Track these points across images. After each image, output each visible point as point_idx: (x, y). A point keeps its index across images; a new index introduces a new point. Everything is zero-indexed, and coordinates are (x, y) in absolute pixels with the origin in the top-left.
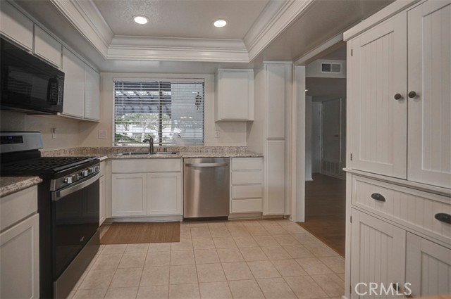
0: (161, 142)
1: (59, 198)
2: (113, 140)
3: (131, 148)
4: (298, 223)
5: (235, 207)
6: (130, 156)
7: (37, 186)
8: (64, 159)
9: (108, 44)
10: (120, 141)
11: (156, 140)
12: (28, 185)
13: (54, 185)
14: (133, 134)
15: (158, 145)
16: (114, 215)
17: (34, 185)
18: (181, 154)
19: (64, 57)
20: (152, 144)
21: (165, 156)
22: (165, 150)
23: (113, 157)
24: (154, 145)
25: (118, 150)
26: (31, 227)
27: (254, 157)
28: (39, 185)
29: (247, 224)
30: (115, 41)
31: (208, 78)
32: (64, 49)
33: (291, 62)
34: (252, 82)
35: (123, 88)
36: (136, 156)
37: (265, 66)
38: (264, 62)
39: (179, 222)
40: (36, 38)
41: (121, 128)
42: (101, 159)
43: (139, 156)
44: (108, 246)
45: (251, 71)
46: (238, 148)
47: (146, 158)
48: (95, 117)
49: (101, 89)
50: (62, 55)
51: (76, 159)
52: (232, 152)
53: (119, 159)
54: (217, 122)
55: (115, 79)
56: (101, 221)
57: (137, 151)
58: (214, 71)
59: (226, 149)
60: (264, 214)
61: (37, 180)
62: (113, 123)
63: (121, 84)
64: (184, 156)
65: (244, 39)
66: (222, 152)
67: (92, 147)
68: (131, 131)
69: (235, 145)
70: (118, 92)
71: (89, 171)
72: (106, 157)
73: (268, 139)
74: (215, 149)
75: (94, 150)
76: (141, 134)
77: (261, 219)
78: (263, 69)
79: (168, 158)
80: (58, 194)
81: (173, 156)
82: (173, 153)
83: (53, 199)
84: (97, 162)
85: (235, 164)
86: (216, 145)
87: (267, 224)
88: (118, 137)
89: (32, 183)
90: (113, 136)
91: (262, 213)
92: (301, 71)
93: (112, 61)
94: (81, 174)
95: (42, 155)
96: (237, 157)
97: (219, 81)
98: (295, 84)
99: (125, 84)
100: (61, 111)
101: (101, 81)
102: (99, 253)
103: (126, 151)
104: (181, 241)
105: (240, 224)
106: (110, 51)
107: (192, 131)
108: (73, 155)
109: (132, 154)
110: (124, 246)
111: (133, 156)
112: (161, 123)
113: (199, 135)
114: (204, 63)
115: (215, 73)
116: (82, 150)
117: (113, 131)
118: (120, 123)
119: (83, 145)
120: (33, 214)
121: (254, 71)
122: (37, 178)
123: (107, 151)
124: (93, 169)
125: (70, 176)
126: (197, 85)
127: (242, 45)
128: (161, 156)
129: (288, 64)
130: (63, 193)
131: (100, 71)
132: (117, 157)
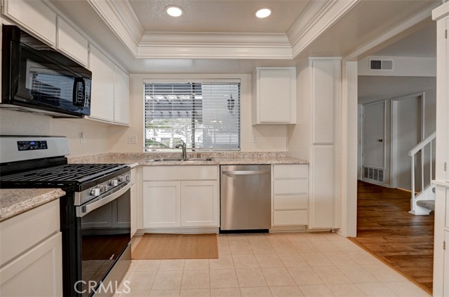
0: (194, 147)
1: (84, 214)
2: (144, 145)
3: (162, 154)
4: (349, 238)
5: (278, 220)
6: (162, 163)
7: (59, 200)
8: (92, 166)
9: (138, 41)
10: (151, 146)
11: (189, 146)
12: (48, 199)
13: (79, 198)
14: (162, 139)
15: (191, 151)
16: (146, 226)
17: (55, 199)
18: (217, 160)
19: (91, 55)
20: (184, 149)
21: (200, 162)
22: (199, 155)
23: (145, 164)
24: (187, 151)
25: (148, 156)
26: (52, 250)
27: (298, 164)
28: (62, 199)
29: (292, 238)
30: (145, 37)
31: (244, 78)
32: (91, 46)
33: (341, 58)
34: (294, 81)
35: (154, 90)
36: (169, 163)
37: (310, 62)
38: (310, 58)
39: (215, 234)
40: (60, 31)
41: (150, 133)
42: (132, 166)
43: (172, 163)
44: (140, 262)
45: (294, 69)
46: (277, 154)
47: (180, 165)
48: (125, 121)
49: (131, 91)
50: (89, 52)
51: (105, 167)
52: (270, 158)
53: (151, 166)
54: (256, 126)
55: (145, 81)
56: (133, 232)
57: (169, 157)
58: (251, 69)
59: (264, 155)
60: (310, 227)
61: (60, 193)
62: (144, 127)
63: (151, 86)
64: (221, 163)
65: (288, 32)
66: (261, 159)
67: (122, 152)
68: (160, 135)
69: (275, 151)
70: (148, 98)
71: (119, 181)
72: (137, 164)
73: (315, 144)
74: (253, 155)
75: (124, 156)
76: (169, 139)
77: (306, 233)
78: (308, 66)
79: (204, 165)
80: (84, 210)
81: (209, 162)
82: (207, 160)
83: (77, 216)
84: (127, 169)
85: (277, 172)
86: (253, 150)
87: (314, 238)
88: (148, 142)
89: (53, 197)
90: (144, 141)
91: (306, 226)
92: (353, 68)
93: (142, 60)
94: (110, 185)
95: (69, 162)
96: (280, 164)
97: (258, 81)
98: (345, 83)
99: (155, 86)
100: (88, 115)
101: (131, 83)
102: (130, 270)
103: (157, 158)
104: (219, 256)
105: (283, 238)
106: (139, 49)
107: (227, 135)
108: (102, 162)
109: (164, 160)
110: (158, 262)
111: (166, 163)
112: (194, 127)
113: (235, 140)
114: (240, 61)
115: (253, 73)
116: (112, 156)
117: (144, 136)
118: (150, 127)
119: (113, 151)
120: (55, 233)
121: (297, 69)
122: (59, 190)
123: (137, 157)
124: (123, 178)
125: (97, 188)
126: (232, 86)
127: (285, 39)
128: (196, 162)
129: (337, 61)
130: (90, 207)
131: (129, 72)
132: (149, 164)
